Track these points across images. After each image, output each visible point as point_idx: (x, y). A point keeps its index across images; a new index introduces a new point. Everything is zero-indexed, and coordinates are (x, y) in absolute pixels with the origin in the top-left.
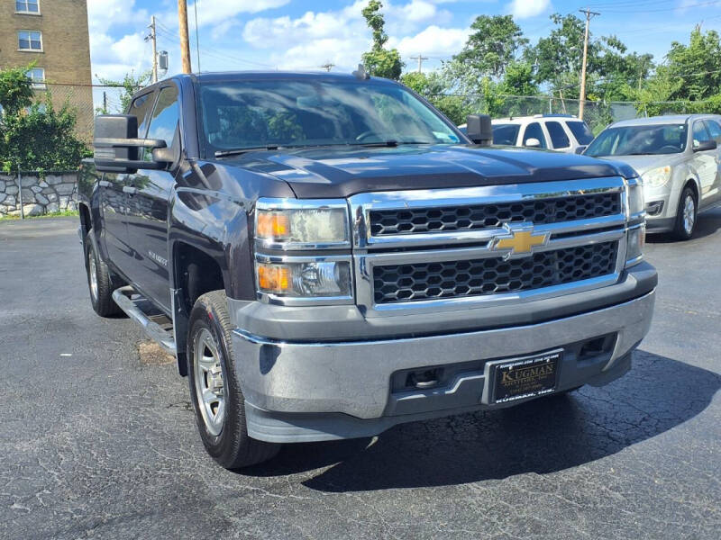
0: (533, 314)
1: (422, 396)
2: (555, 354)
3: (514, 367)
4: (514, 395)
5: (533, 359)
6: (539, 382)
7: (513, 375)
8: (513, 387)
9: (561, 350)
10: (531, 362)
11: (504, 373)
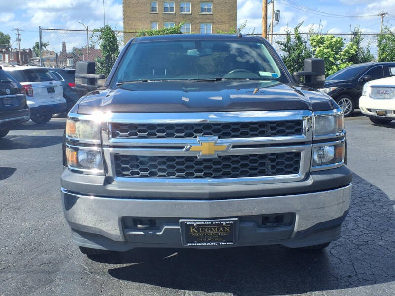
0: (210, 194)
1: (142, 233)
2: (230, 221)
3: (197, 225)
4: (201, 242)
5: (212, 222)
6: (220, 237)
7: (198, 229)
8: (200, 237)
9: (237, 219)
10: (210, 223)
11: (191, 228)
